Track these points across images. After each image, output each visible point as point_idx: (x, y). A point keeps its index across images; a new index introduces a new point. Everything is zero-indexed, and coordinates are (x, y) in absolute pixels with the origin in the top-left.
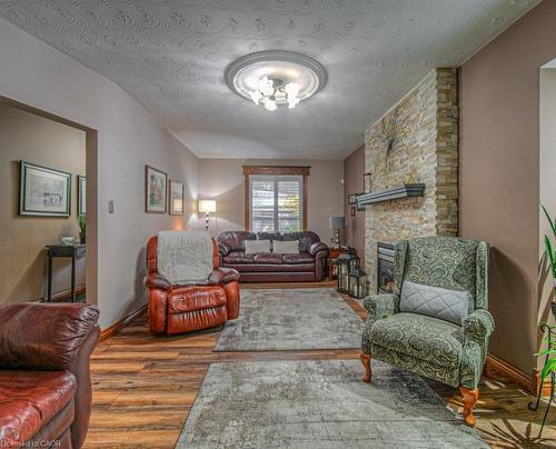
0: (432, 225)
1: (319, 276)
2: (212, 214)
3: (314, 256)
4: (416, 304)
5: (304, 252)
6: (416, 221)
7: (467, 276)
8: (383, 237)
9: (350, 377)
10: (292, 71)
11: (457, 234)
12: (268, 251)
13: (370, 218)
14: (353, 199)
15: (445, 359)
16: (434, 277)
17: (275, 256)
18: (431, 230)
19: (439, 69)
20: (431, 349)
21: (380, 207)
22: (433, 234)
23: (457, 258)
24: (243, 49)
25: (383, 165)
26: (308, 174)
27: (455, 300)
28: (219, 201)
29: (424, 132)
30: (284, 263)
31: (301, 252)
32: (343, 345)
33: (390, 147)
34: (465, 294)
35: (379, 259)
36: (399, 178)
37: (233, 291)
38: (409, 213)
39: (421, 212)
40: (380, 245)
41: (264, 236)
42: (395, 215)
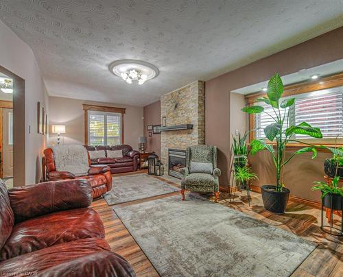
0: (196, 141)
1: (135, 168)
2: (61, 134)
3: (132, 158)
4: (197, 169)
5: (126, 156)
6: (189, 139)
7: (210, 158)
8: (172, 146)
9: (177, 200)
10: (145, 69)
11: (204, 144)
12: (104, 157)
13: (164, 138)
14: (150, 128)
15: (211, 184)
16: (201, 159)
17: (110, 159)
18: (195, 143)
19: (199, 81)
20: (206, 182)
21: (170, 133)
22: (197, 144)
23: (207, 152)
24: (129, 57)
25: (172, 114)
26: (125, 113)
27: (208, 166)
28: (67, 125)
29: (193, 104)
30: (116, 162)
31: (124, 156)
32: (166, 192)
33: (176, 107)
34: (211, 164)
35: (169, 156)
36: (181, 121)
37: (108, 176)
38: (186, 135)
39: (191, 135)
40: (170, 150)
41: (100, 148)
42: (179, 136)
